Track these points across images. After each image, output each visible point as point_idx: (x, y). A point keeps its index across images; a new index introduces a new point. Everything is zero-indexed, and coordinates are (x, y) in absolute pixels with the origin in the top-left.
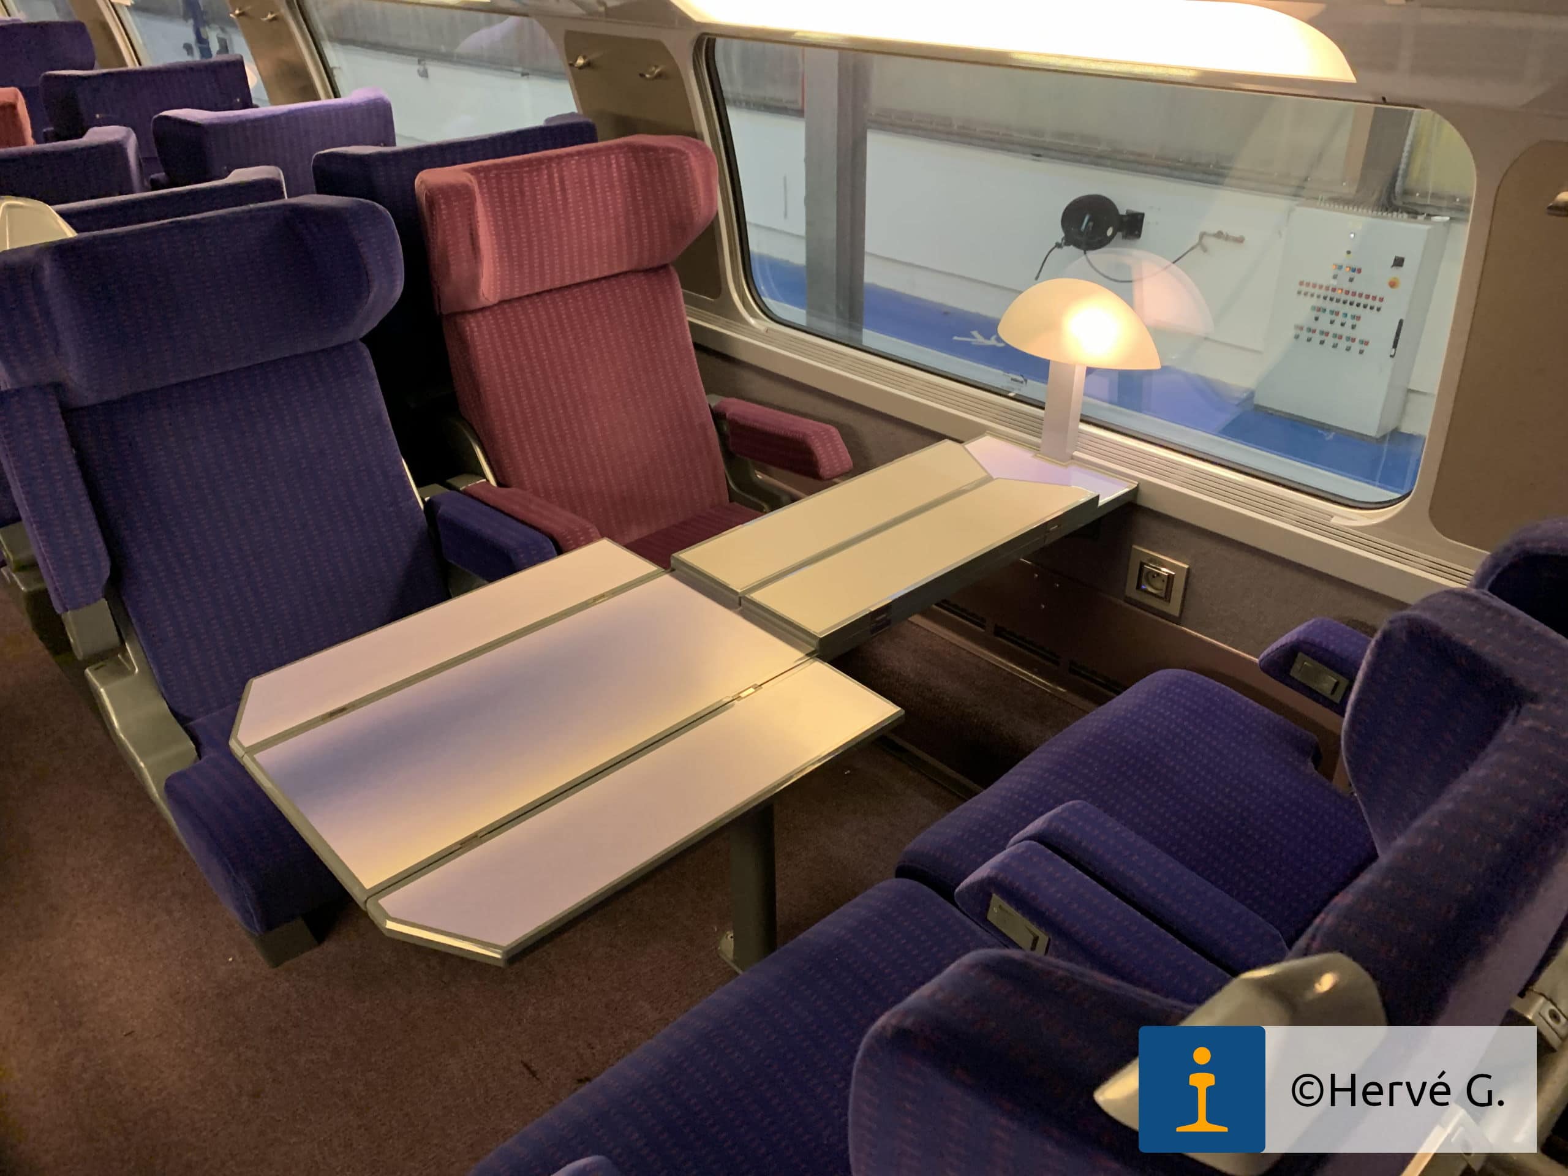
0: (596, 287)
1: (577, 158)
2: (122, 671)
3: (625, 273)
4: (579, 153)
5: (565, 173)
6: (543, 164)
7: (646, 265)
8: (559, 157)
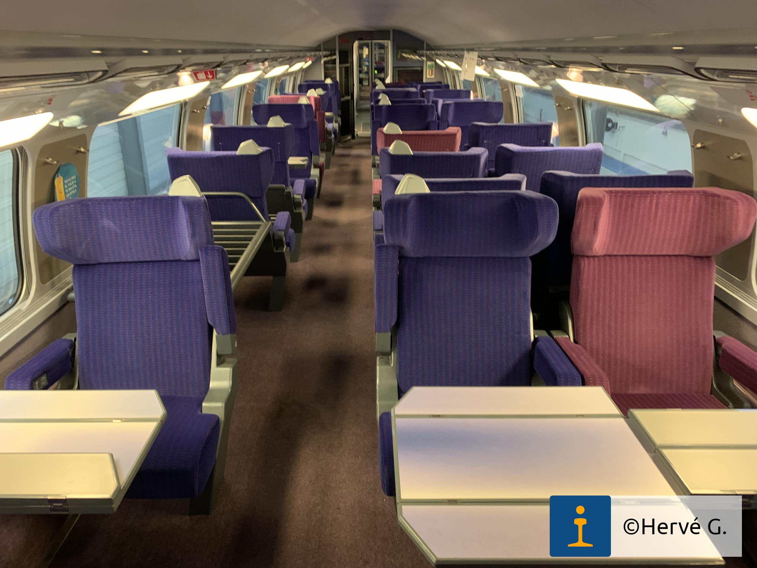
0: (662, 259)
1: (670, 194)
2: (388, 363)
3: (682, 256)
4: (672, 192)
5: (660, 201)
6: (649, 194)
7: (696, 254)
8: (660, 192)
